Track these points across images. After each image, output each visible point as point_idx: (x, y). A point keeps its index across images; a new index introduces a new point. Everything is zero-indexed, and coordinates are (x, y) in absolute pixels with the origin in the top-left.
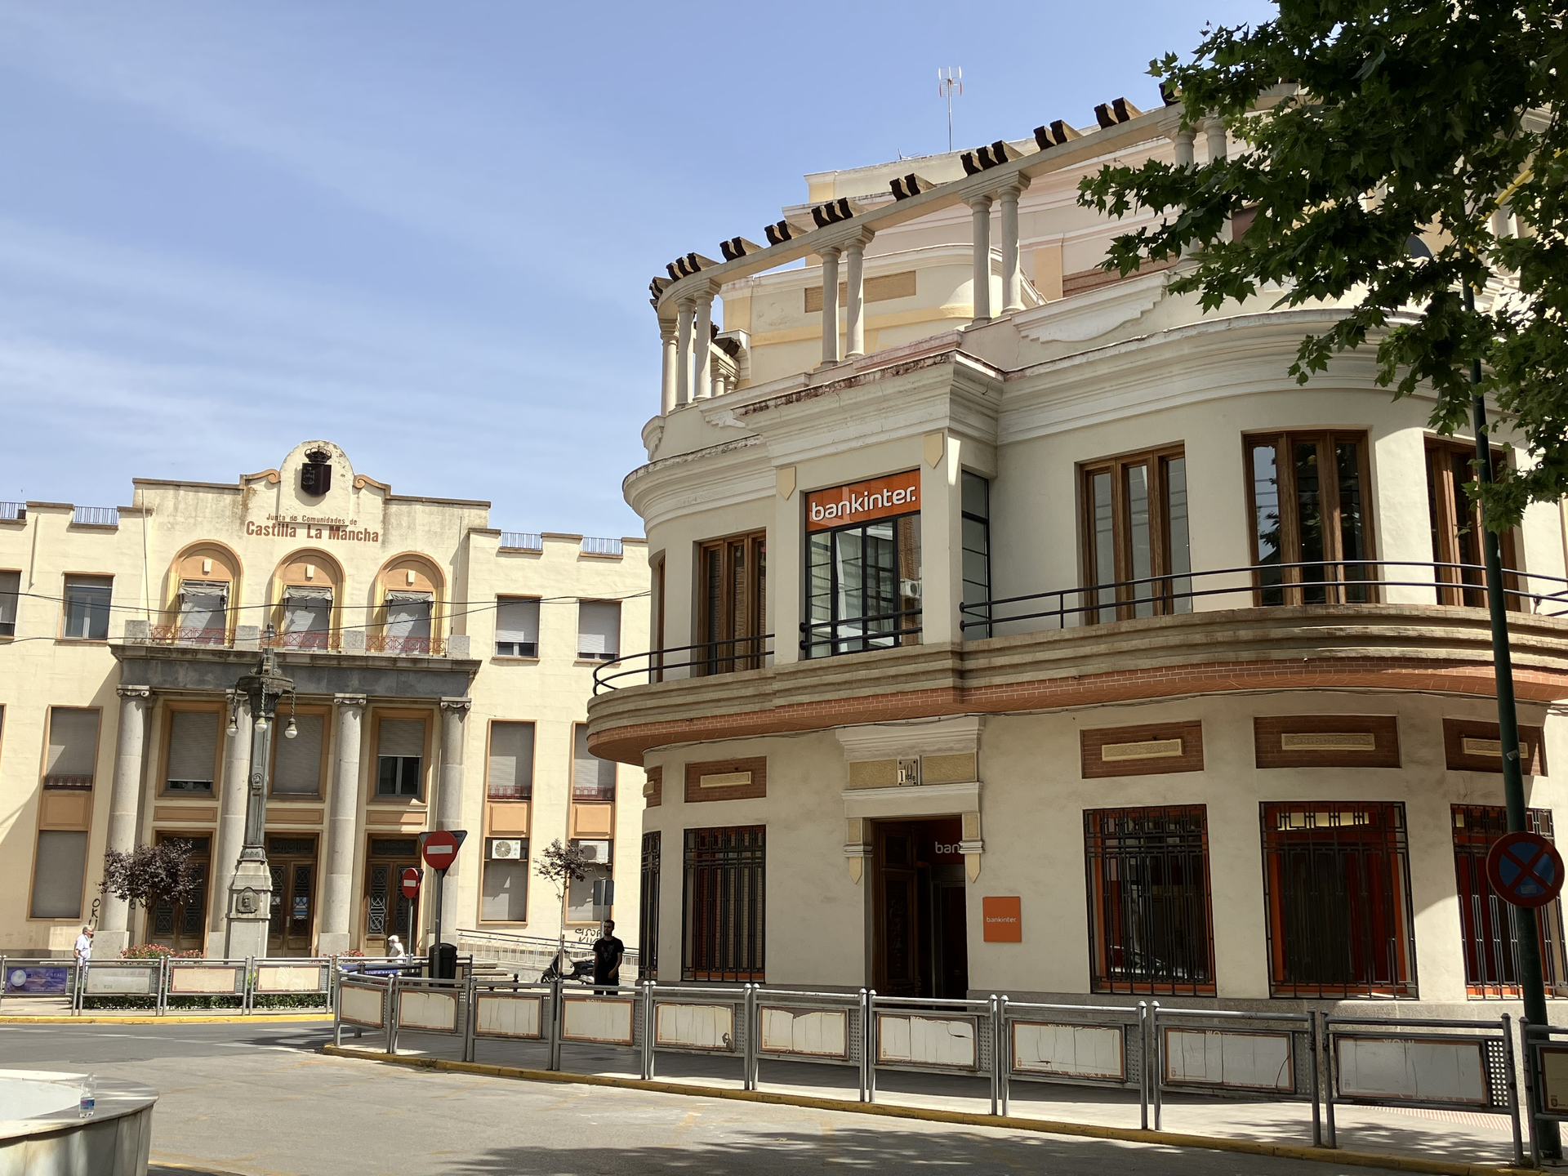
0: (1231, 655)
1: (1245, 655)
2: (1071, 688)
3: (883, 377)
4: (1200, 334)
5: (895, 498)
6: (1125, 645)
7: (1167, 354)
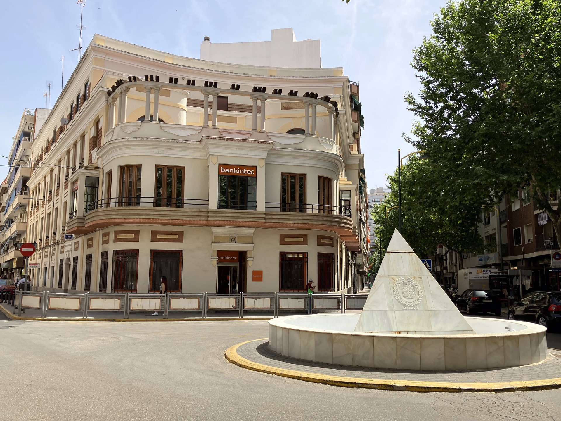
0: (326, 223)
1: (329, 223)
2: (292, 225)
3: (254, 142)
4: (317, 153)
5: (248, 172)
6: (305, 218)
7: (308, 155)
